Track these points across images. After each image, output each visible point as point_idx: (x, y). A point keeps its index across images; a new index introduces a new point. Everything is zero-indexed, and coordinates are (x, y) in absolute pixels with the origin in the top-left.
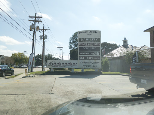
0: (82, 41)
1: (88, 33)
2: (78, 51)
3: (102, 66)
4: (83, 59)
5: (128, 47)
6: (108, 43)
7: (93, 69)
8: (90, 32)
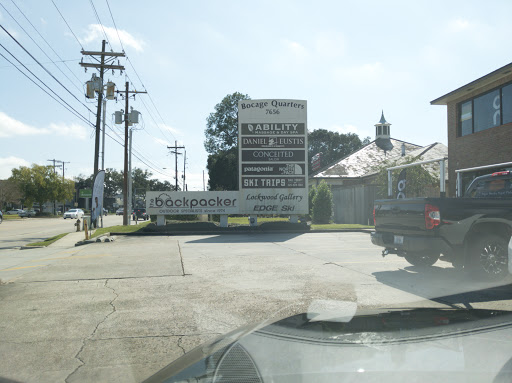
0: (250, 133)
1: (270, 107)
2: (241, 162)
3: (310, 207)
4: (254, 187)
5: (391, 148)
6: (331, 133)
7: (282, 216)
8: (274, 103)
